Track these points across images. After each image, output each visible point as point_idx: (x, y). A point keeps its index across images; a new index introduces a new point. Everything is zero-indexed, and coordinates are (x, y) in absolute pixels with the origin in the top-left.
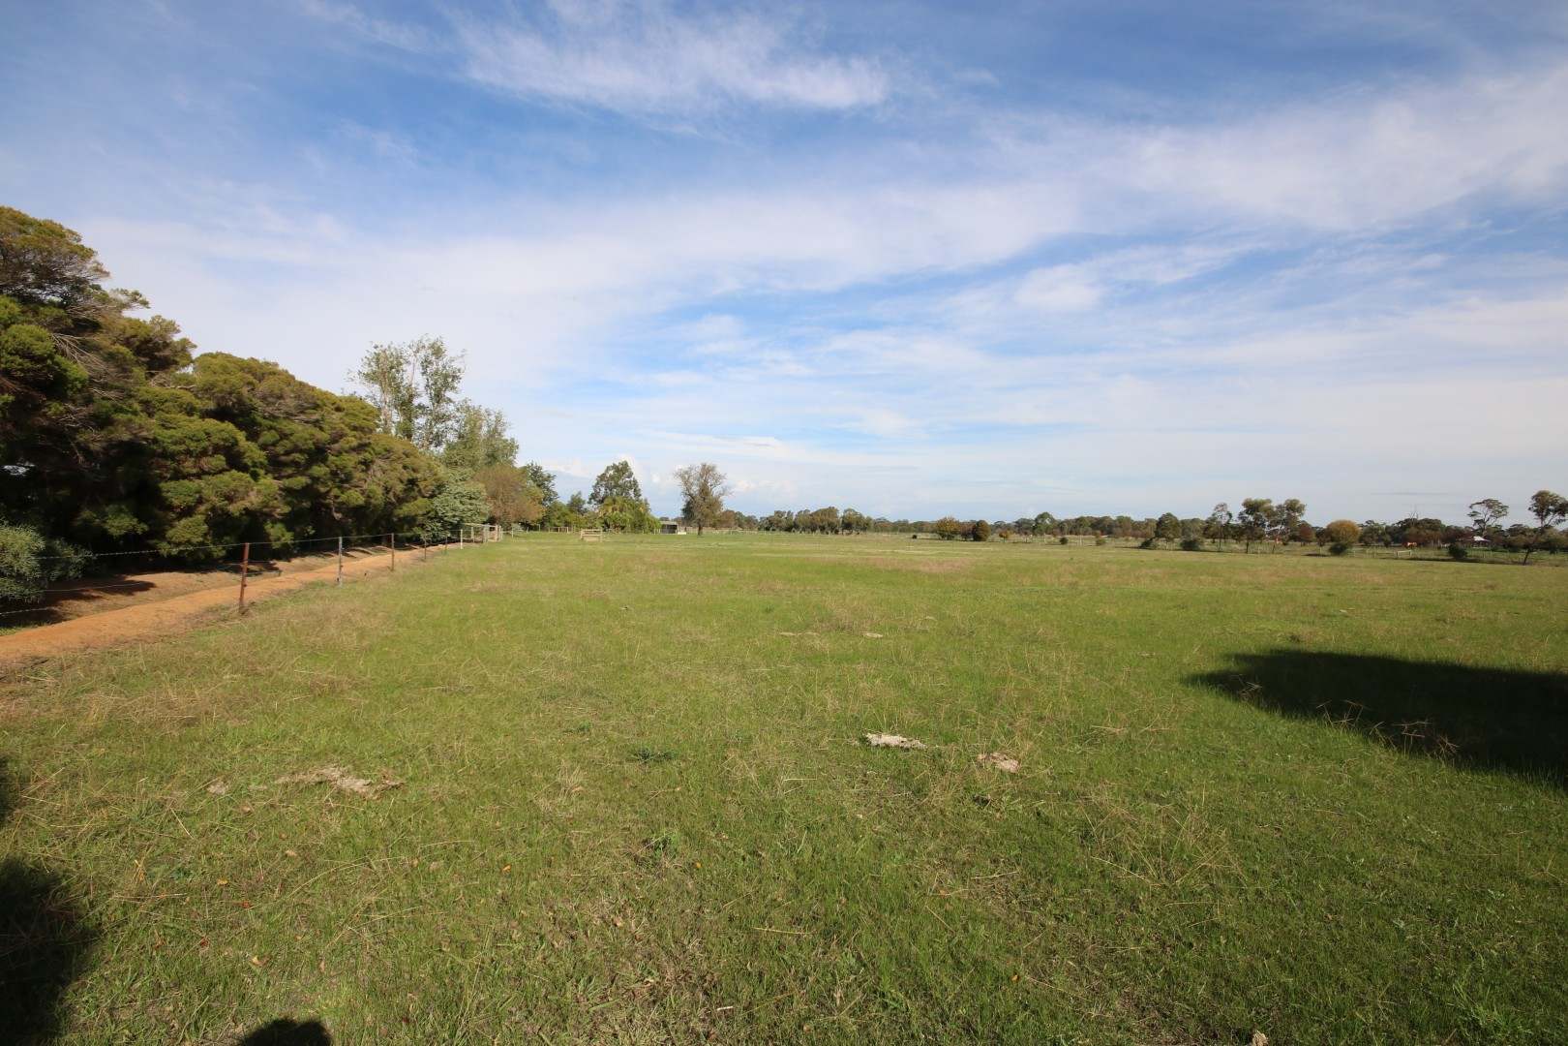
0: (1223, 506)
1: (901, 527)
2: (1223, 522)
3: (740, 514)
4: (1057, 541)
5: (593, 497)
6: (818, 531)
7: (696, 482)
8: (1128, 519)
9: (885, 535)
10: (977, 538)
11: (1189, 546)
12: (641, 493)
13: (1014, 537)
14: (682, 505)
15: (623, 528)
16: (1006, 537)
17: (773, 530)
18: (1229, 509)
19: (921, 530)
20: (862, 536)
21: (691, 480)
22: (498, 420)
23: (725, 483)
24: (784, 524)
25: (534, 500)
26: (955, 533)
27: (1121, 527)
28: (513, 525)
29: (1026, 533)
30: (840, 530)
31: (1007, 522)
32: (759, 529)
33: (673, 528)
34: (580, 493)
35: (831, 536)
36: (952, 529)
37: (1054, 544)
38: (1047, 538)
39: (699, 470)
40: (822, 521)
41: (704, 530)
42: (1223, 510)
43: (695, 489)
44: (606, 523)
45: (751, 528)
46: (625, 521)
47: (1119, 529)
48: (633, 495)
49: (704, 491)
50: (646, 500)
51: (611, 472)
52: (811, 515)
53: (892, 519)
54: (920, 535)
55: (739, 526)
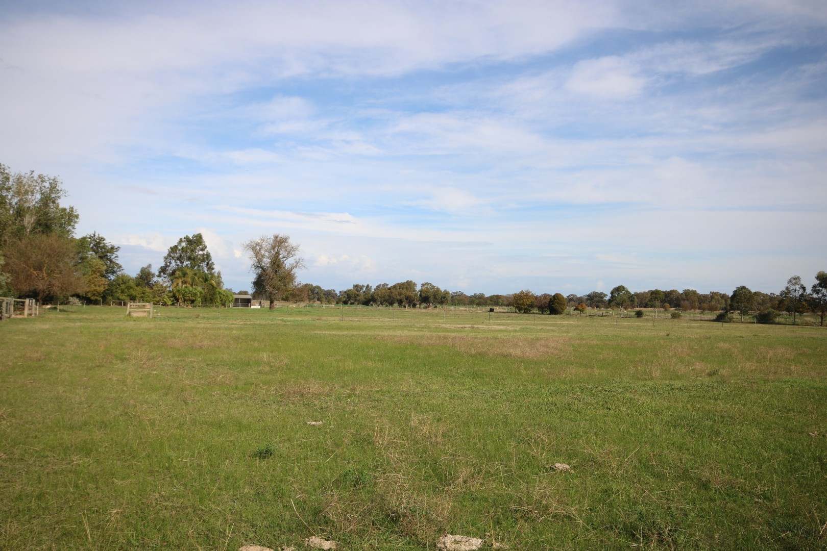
0: (797, 279)
1: (478, 301)
2: (797, 294)
3: (318, 287)
4: (633, 314)
5: (163, 270)
6: (396, 305)
7: (267, 254)
8: (694, 293)
9: (462, 308)
10: (554, 311)
11: (764, 319)
12: (214, 266)
13: (589, 310)
14: (253, 277)
15: (193, 302)
16: (582, 311)
17: (352, 304)
18: (802, 282)
19: (497, 304)
20: (440, 310)
21: (263, 252)
22: (53, 188)
23: (298, 255)
24: (362, 298)
25: (94, 272)
26: (532, 306)
27: (687, 300)
28: (71, 299)
29: (598, 307)
30: (418, 303)
31: (579, 296)
32: (337, 303)
33: (247, 302)
34: (150, 266)
35: (409, 310)
36: (529, 303)
37: (630, 317)
38: (622, 311)
39: (271, 241)
40: (400, 294)
41: (278, 304)
42: (796, 283)
43: (266, 261)
44: (174, 296)
45: (329, 302)
46: (195, 294)
47: (686, 302)
48: (205, 269)
49: (276, 263)
50: (219, 273)
51: (184, 244)
52: (389, 289)
53: (469, 293)
54: (497, 309)
55: (318, 300)
